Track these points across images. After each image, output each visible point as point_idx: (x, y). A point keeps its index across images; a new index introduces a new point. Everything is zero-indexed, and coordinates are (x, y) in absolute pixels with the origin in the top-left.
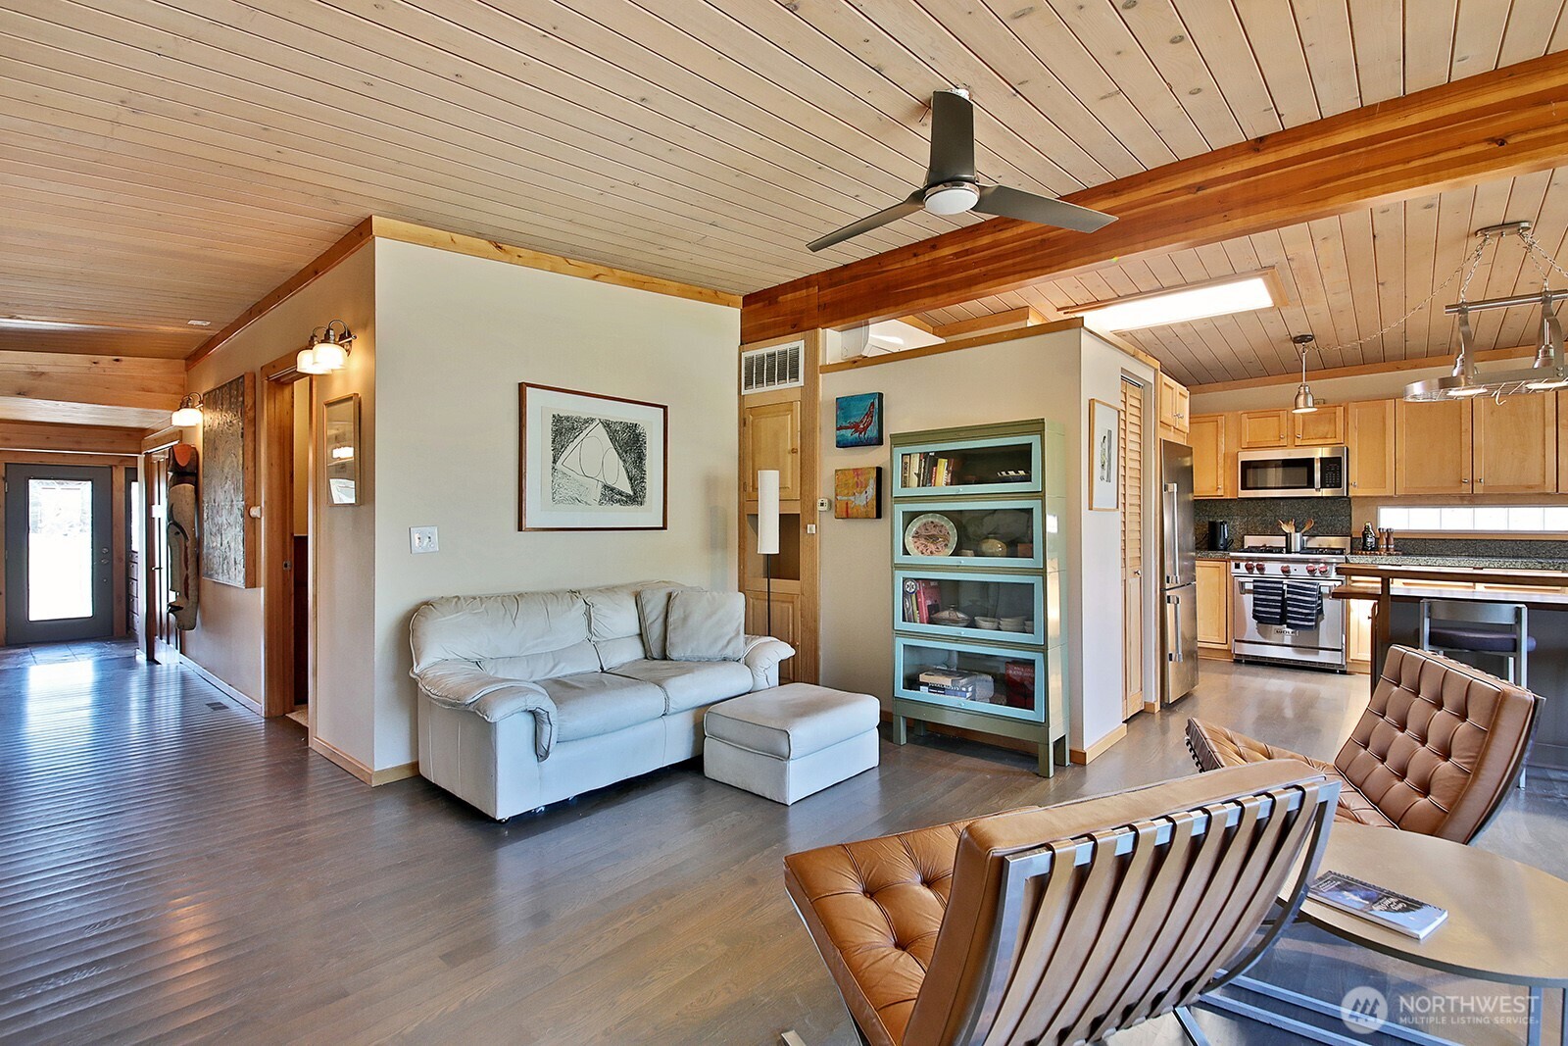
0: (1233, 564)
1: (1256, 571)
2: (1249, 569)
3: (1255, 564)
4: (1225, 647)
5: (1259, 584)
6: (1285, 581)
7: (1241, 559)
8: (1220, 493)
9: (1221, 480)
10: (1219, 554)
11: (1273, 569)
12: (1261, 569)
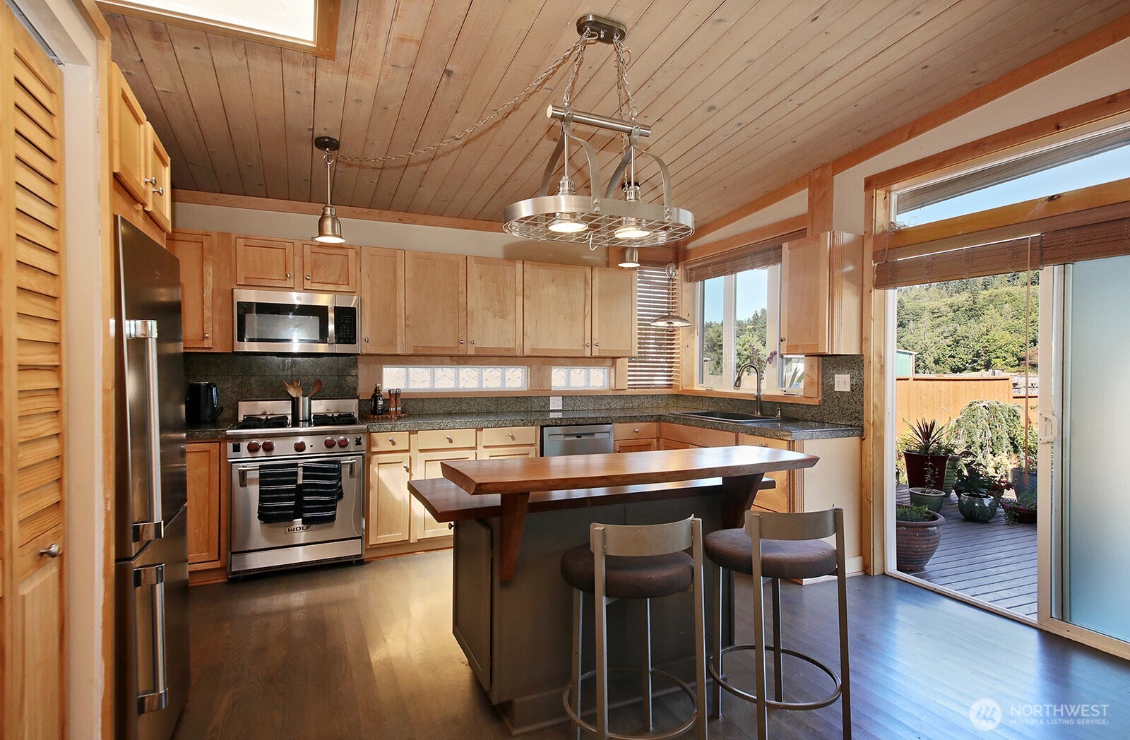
0: (230, 446)
1: (261, 453)
2: (253, 449)
3: (261, 443)
4: (217, 565)
5: (268, 471)
6: (301, 462)
7: (240, 438)
8: (207, 344)
9: (208, 326)
10: (210, 431)
11: (283, 450)
12: (268, 448)
